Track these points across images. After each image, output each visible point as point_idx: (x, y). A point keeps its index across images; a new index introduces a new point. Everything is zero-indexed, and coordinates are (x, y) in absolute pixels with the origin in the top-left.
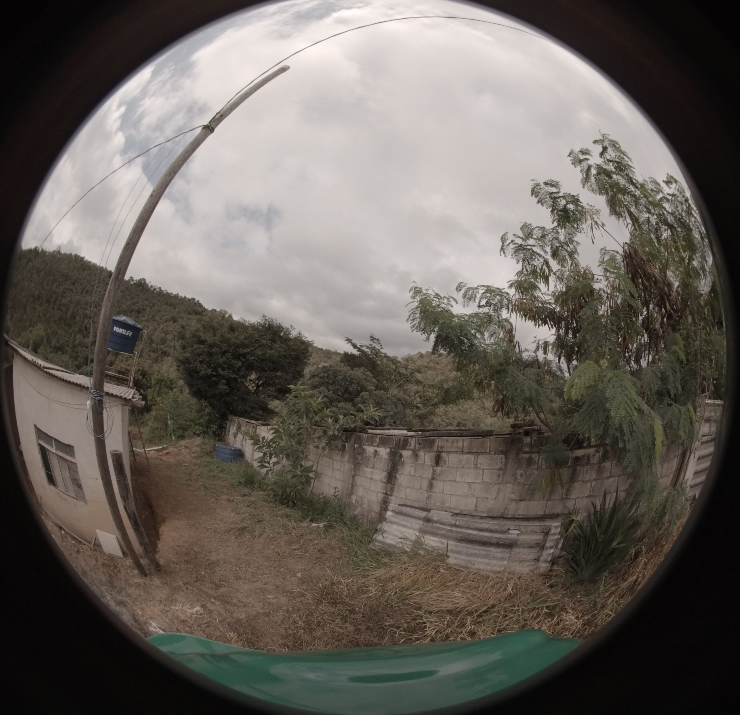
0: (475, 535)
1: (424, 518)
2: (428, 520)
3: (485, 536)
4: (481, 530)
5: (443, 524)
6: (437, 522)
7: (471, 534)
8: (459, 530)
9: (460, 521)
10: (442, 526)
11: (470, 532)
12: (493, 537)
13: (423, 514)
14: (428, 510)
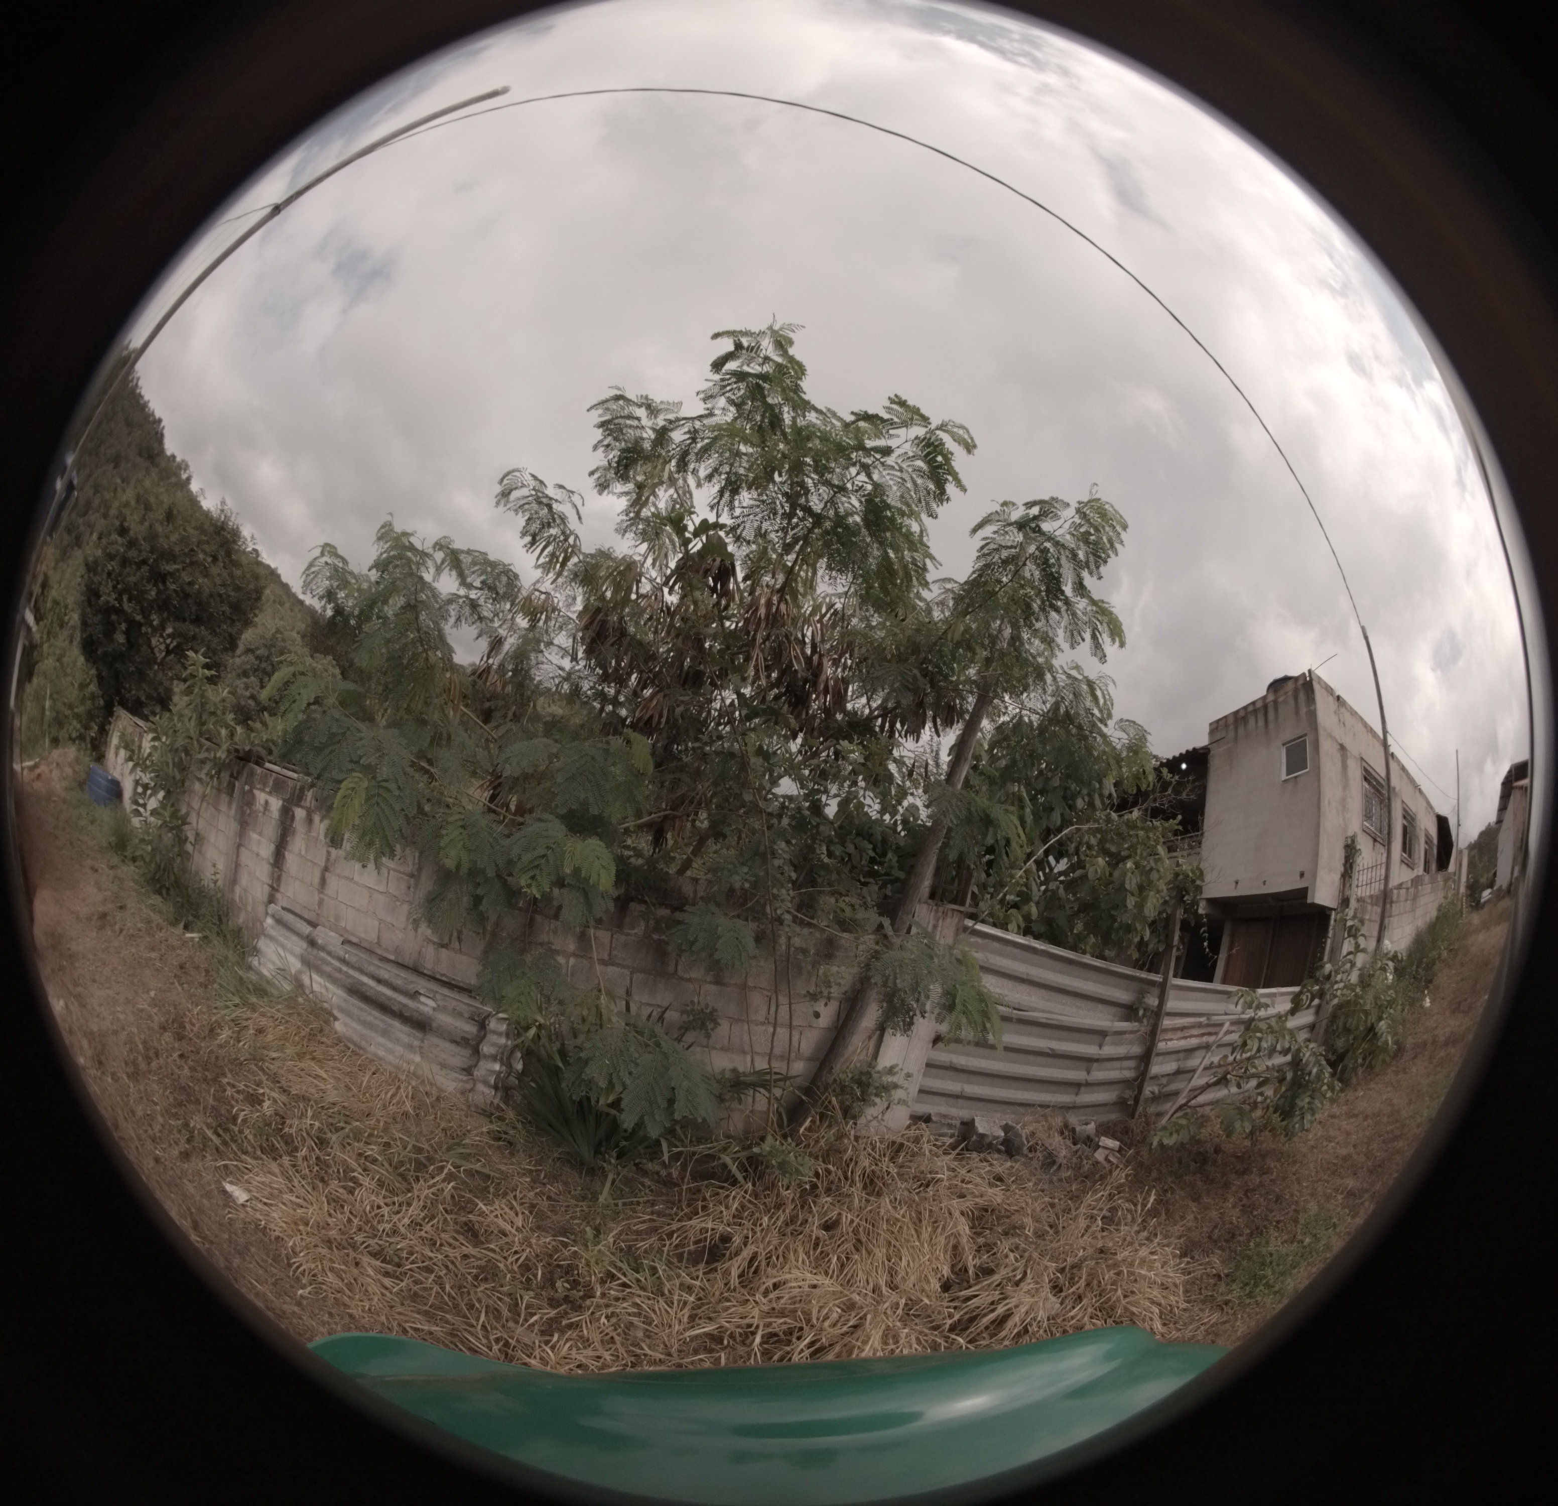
0: (371, 988)
1: (307, 937)
2: (312, 942)
3: (385, 995)
4: (379, 981)
5: (329, 953)
6: (322, 948)
7: (365, 984)
8: (351, 972)
9: (352, 955)
10: (329, 959)
11: (365, 979)
12: (395, 1000)
13: (306, 929)
14: (314, 925)
